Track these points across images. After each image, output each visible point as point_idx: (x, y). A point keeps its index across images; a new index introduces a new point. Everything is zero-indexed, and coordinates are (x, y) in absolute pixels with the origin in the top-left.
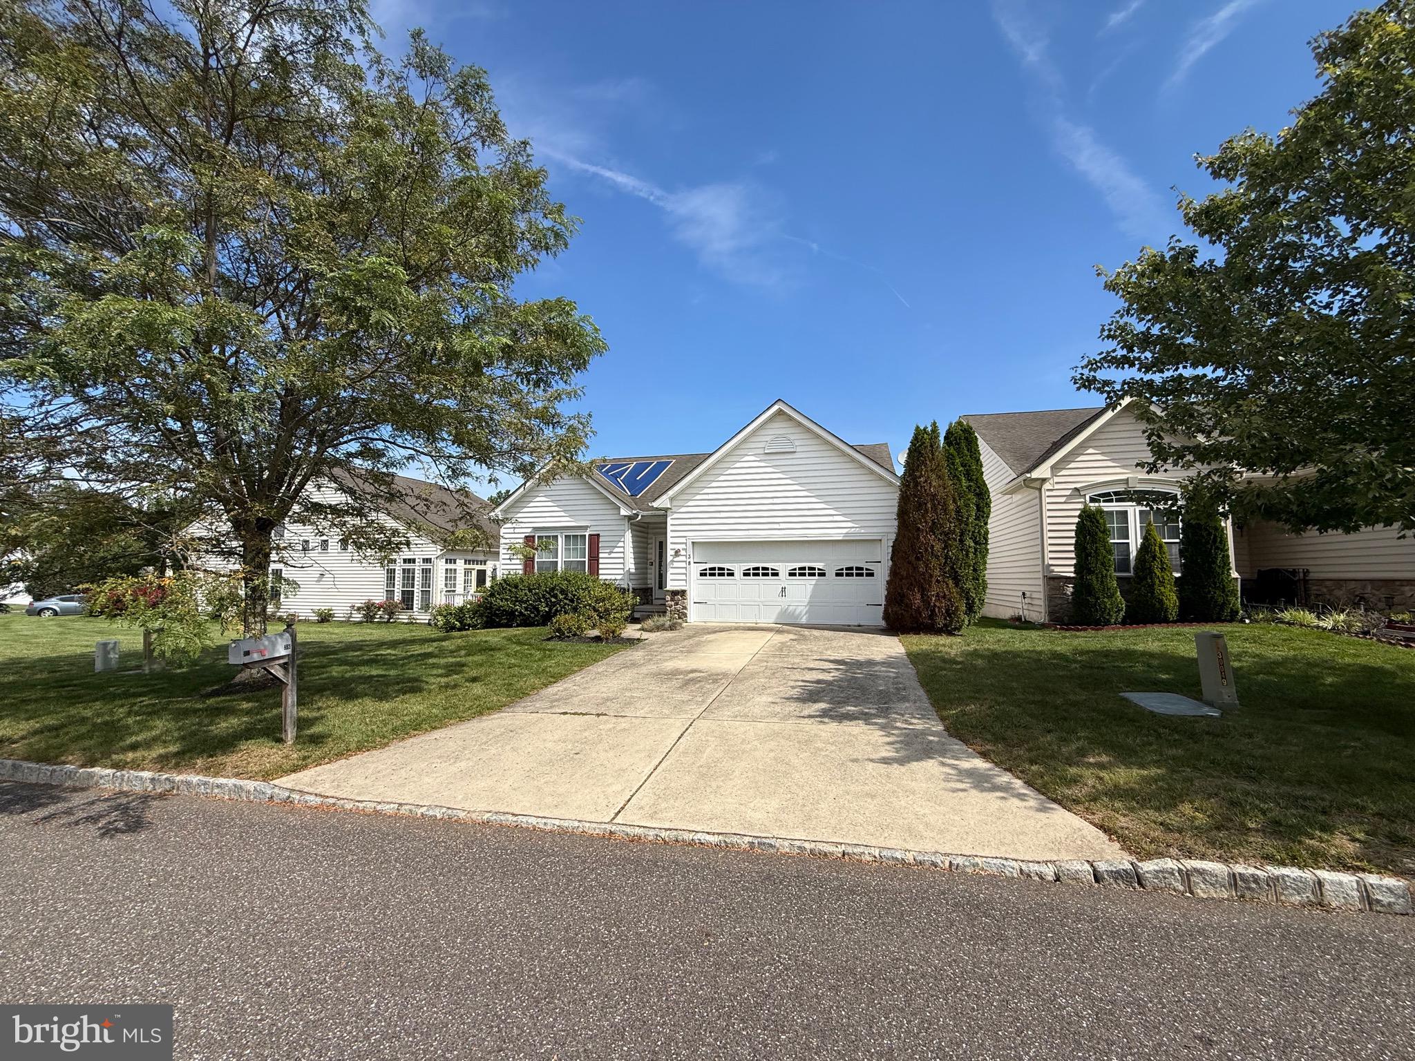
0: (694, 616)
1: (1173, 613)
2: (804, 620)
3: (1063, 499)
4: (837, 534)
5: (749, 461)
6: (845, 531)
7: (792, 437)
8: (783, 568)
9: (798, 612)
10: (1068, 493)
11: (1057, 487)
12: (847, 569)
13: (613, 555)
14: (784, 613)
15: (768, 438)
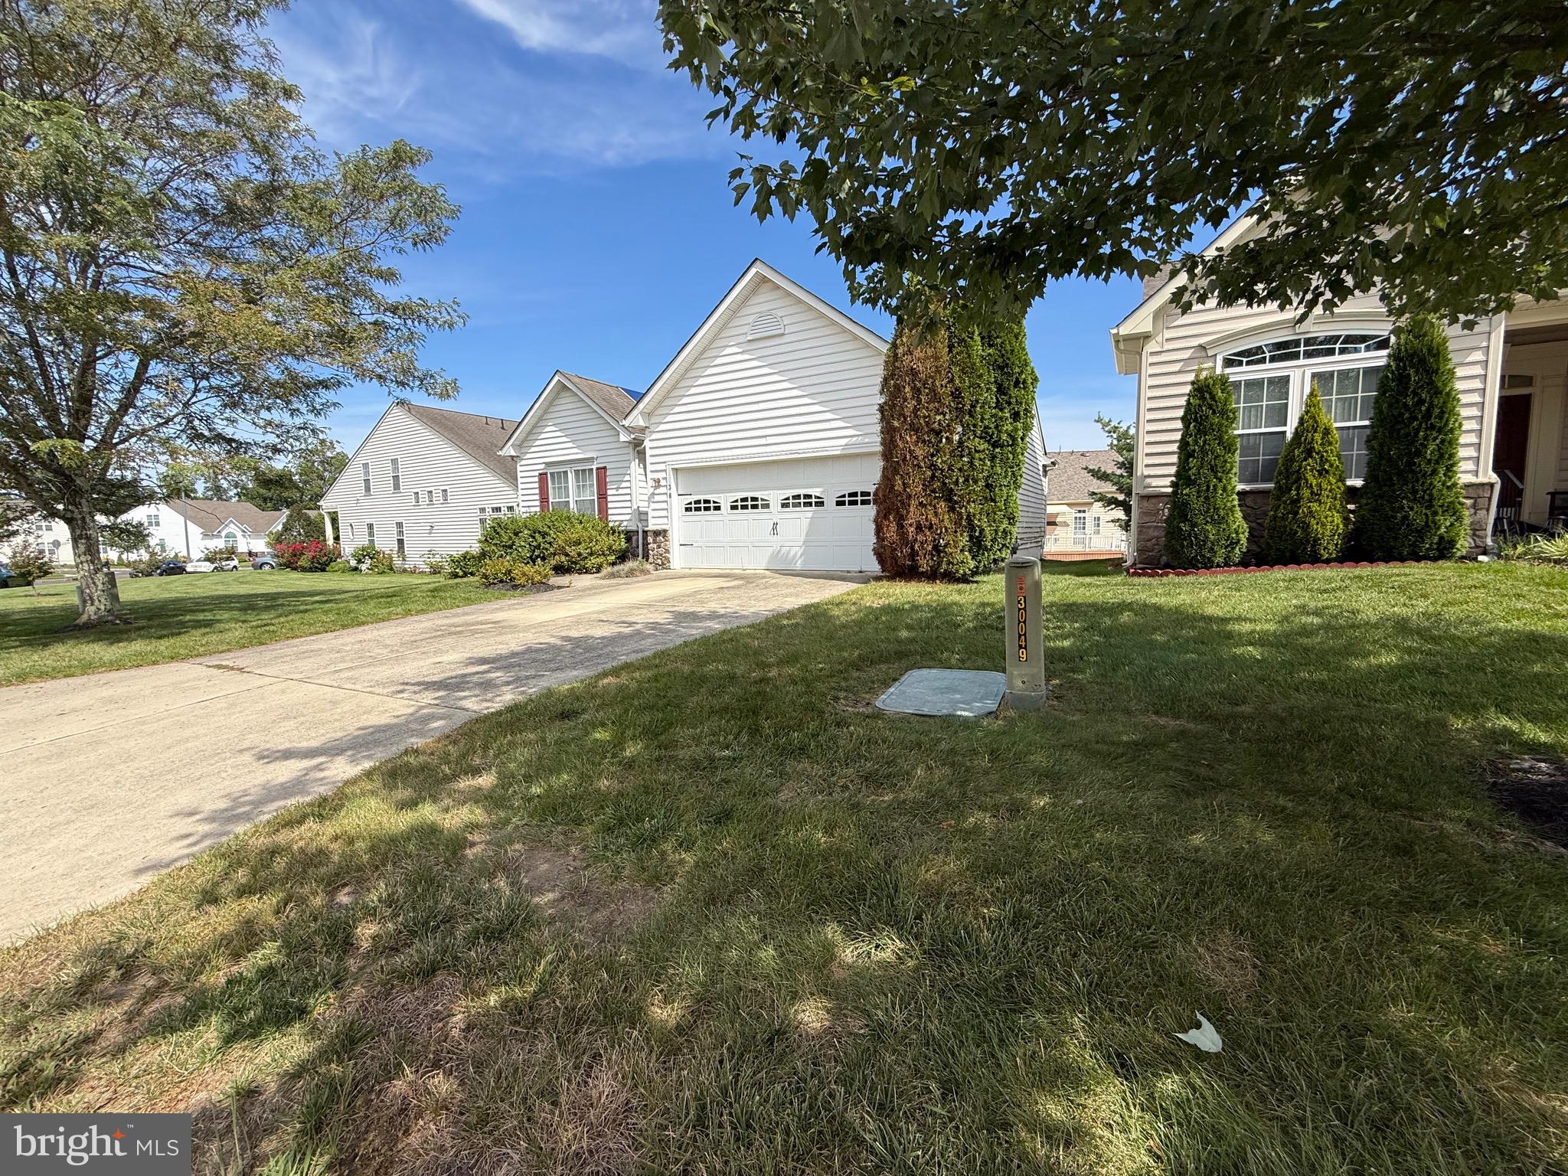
0: (678, 559)
1: (1330, 546)
2: (799, 565)
3: (1176, 367)
4: (835, 447)
5: (731, 352)
6: (844, 441)
7: (780, 313)
8: (775, 497)
9: (792, 553)
10: (1186, 354)
11: (1168, 346)
12: (850, 495)
13: (621, 491)
14: (775, 556)
15: (751, 319)
